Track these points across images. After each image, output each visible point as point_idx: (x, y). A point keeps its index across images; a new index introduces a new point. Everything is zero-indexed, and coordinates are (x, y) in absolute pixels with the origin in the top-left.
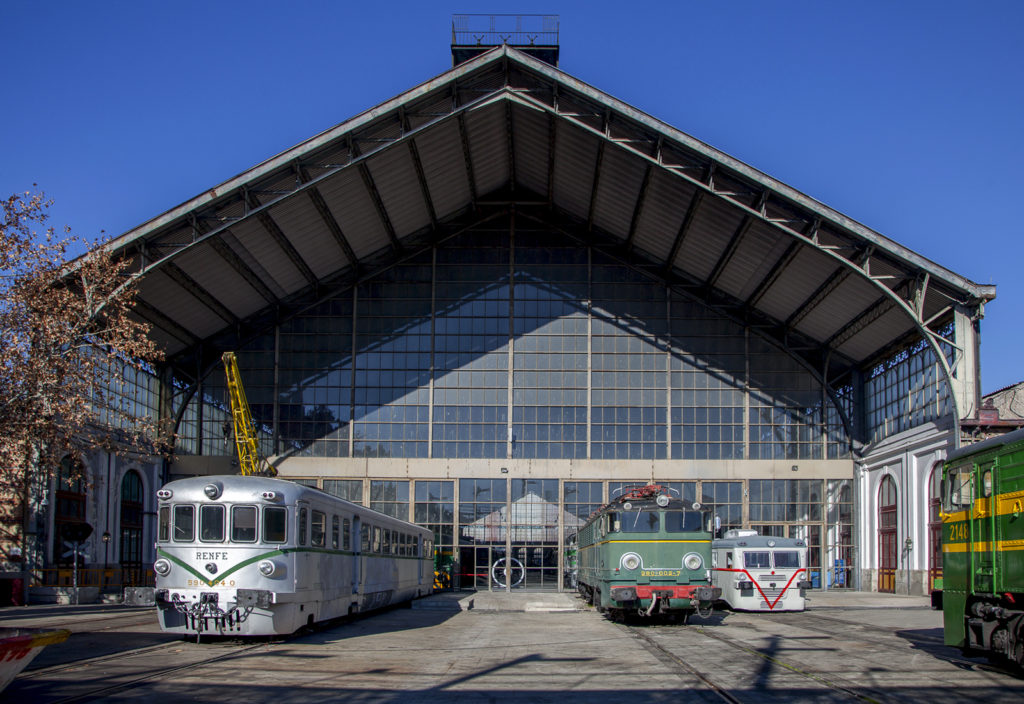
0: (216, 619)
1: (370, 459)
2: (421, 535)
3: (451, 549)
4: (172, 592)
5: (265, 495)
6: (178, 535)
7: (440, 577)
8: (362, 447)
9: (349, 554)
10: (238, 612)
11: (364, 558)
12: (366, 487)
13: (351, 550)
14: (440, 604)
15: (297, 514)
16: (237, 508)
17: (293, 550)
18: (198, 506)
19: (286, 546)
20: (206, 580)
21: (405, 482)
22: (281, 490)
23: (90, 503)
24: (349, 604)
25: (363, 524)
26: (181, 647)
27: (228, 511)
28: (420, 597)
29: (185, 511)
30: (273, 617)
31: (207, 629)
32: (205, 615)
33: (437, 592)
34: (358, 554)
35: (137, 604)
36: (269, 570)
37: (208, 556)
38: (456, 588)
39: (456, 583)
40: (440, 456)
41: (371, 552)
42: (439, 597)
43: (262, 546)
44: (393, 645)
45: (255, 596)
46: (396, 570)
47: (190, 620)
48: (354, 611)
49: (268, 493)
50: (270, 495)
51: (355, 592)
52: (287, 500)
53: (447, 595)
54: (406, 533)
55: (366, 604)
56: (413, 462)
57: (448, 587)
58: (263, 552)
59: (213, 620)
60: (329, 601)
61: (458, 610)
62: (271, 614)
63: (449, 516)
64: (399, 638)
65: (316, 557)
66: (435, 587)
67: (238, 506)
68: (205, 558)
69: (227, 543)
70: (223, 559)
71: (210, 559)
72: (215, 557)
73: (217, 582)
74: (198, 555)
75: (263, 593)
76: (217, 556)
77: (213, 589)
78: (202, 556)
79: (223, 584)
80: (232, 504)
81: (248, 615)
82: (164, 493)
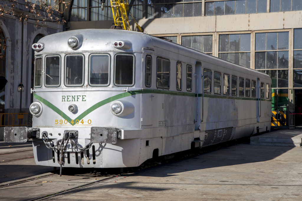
0: (77, 153)
1: (218, 16)
2: (258, 79)
3: (286, 91)
4: (42, 130)
5: (116, 44)
6: (48, 82)
7: (277, 116)
8: (212, 7)
9: (192, 95)
10: (94, 147)
11: (206, 99)
12: (215, 40)
13: (193, 91)
14: (275, 140)
15: (143, 60)
16: (94, 56)
17: (139, 92)
18: (63, 56)
19: (134, 88)
20: (68, 119)
21: (247, 34)
22: (130, 39)
23: (9, 60)
24: (192, 140)
25: (205, 69)
26: (48, 179)
27: (87, 59)
28: (258, 134)
29: (54, 60)
30: (122, 151)
31: (69, 162)
32: (68, 150)
33: (274, 129)
34: (200, 95)
35: (13, 141)
36: (119, 109)
37: (71, 98)
38: (291, 125)
39: (292, 121)
40: (277, 10)
41: (212, 93)
42: (275, 134)
43: (114, 89)
44: (224, 179)
45: (105, 133)
46: (236, 109)
47: (56, 154)
48: (197, 146)
49: (118, 42)
50: (120, 44)
51: (197, 129)
52: (134, 49)
53: (282, 132)
54: (245, 77)
55: (207, 140)
56: (254, 17)
57: (285, 125)
58: (114, 94)
59: (74, 155)
60: (173, 137)
61: (291, 146)
62: (121, 149)
63: (284, 62)
64: (233, 172)
65: (160, 98)
66: (273, 125)
67: (94, 54)
68: (68, 100)
69: (86, 87)
70: (83, 101)
71: (72, 101)
72: (76, 99)
73: (77, 121)
74: (63, 98)
75: (112, 130)
76: (77, 98)
77: (74, 127)
78: (66, 99)
79: (83, 123)
80: (90, 53)
81: (102, 150)
82: (37, 46)
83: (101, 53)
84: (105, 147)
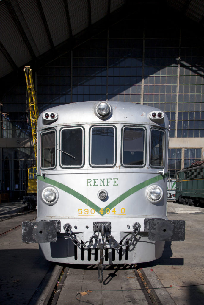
4: (63, 222)
5: (154, 115)
18: (87, 128)
20: (96, 208)
27: (119, 133)
29: (74, 134)
37: (98, 182)
43: (149, 171)
47: (79, 251)
49: (157, 113)
50: (159, 115)
67: (128, 127)
68: (96, 184)
69: (118, 168)
70: (114, 185)
71: (101, 185)
72: (106, 183)
73: (108, 211)
74: (88, 182)
75: (179, 224)
76: (108, 182)
77: (104, 217)
78: (92, 183)
79: (115, 212)
80: (123, 125)
81: (136, 243)
82: (50, 115)
83: (136, 126)
84: (140, 240)
